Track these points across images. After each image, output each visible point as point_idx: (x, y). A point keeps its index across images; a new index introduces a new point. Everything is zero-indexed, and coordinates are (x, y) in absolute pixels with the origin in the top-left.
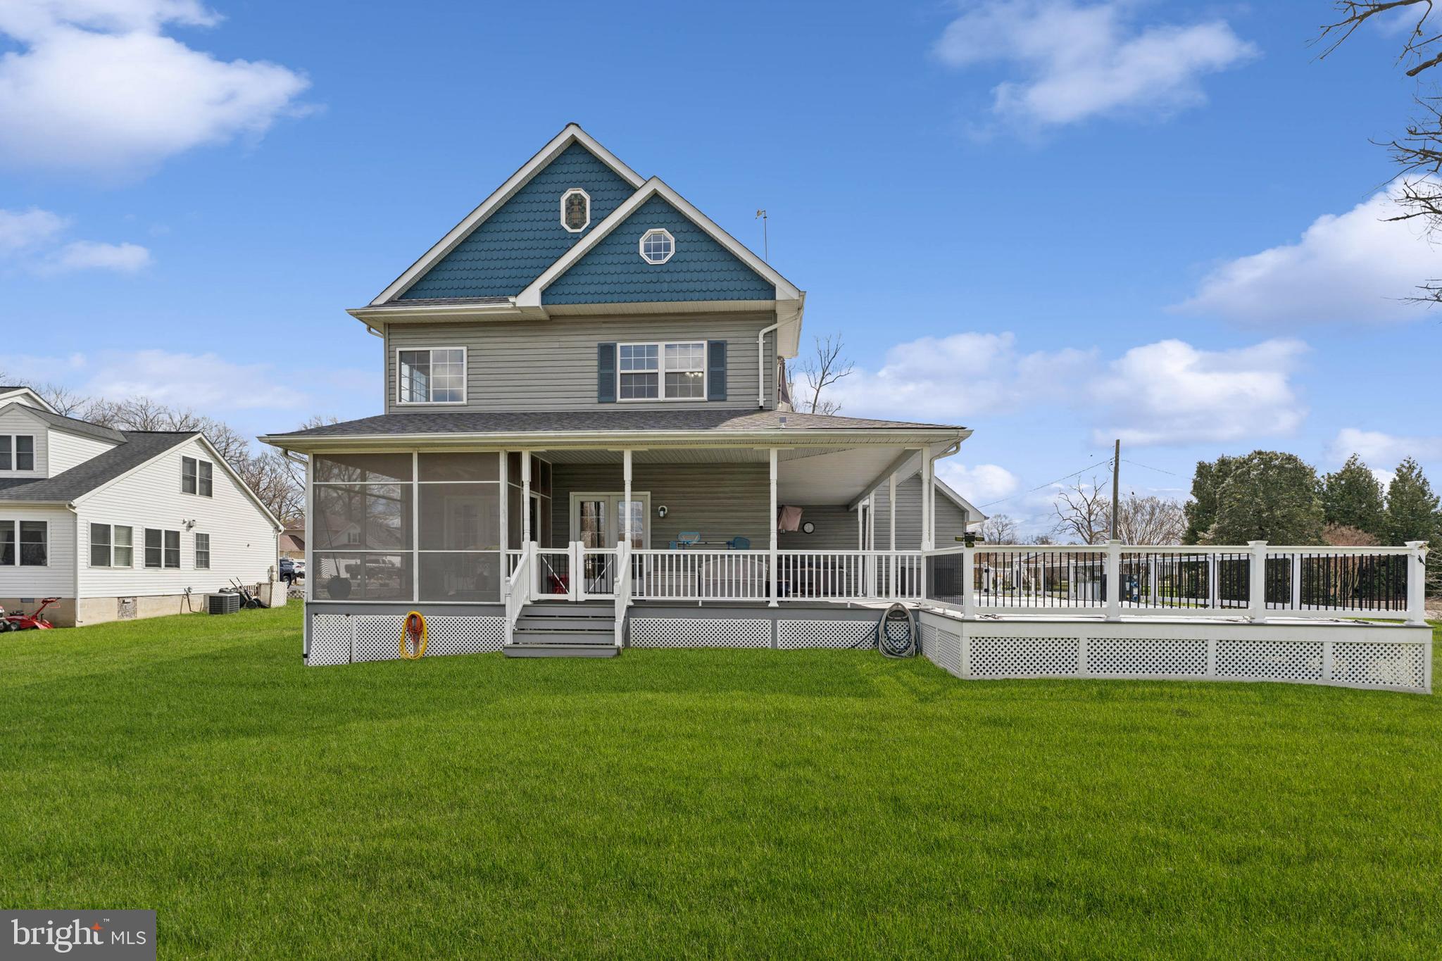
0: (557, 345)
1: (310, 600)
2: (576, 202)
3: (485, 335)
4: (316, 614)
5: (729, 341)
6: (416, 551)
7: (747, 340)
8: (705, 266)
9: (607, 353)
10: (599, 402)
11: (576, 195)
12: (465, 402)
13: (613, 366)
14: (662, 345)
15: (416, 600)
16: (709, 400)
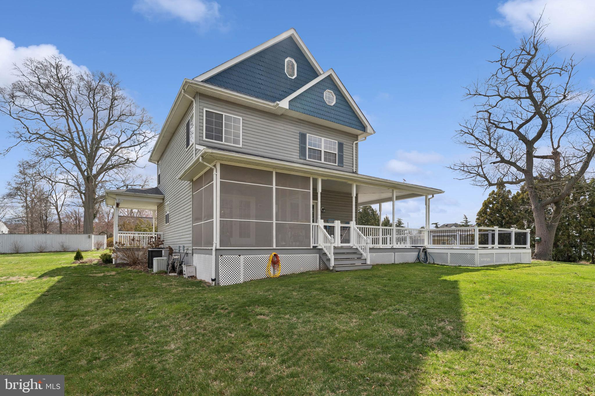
0: (283, 128)
1: (218, 247)
2: (291, 64)
3: (251, 114)
4: (221, 256)
5: (345, 143)
6: (274, 222)
7: (350, 144)
8: (345, 111)
9: (303, 137)
10: (300, 159)
11: (291, 61)
12: (241, 146)
13: (305, 144)
14: (323, 139)
15: (274, 247)
16: (338, 166)
